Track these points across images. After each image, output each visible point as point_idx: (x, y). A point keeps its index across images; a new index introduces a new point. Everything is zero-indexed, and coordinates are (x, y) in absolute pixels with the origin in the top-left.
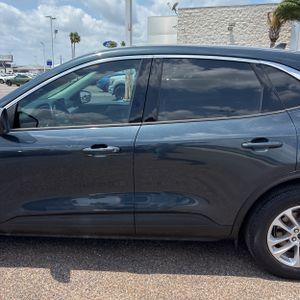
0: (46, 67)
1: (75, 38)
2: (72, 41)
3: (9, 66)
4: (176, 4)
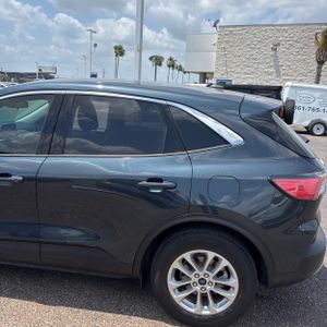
4: (217, 21)
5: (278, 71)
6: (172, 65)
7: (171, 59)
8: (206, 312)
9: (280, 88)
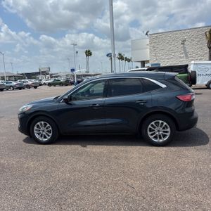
0: (70, 73)
1: (89, 53)
2: (87, 55)
3: (48, 74)
4: (148, 32)
5: (187, 56)
6: (121, 58)
7: (120, 54)
8: (161, 141)
9: (187, 66)
